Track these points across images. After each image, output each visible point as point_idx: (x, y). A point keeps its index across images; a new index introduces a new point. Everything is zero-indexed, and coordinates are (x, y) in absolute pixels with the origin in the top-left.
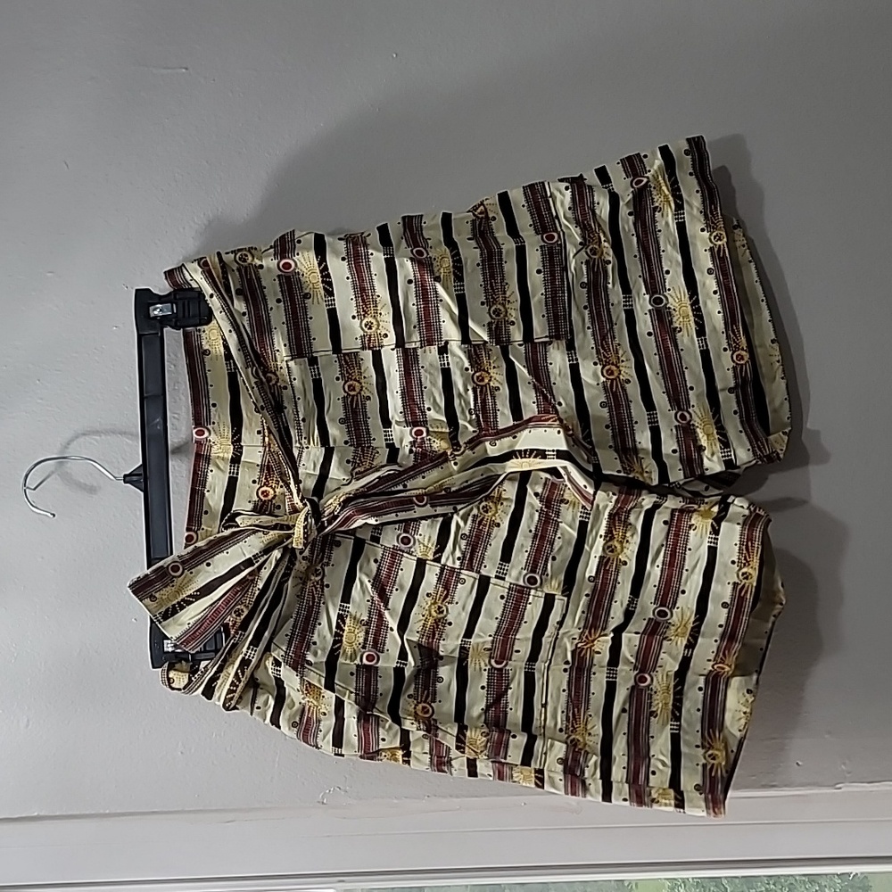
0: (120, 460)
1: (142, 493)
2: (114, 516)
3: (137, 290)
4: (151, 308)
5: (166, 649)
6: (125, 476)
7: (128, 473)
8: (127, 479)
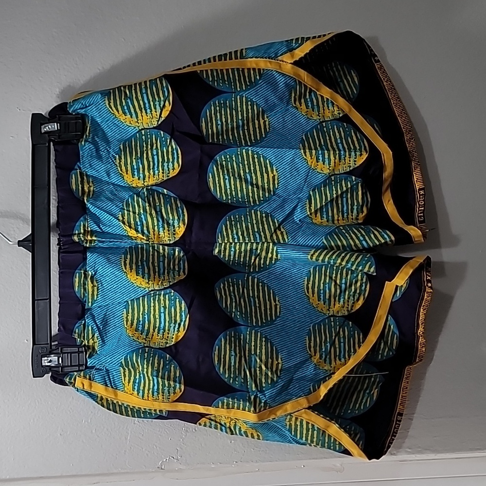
0: (15, 229)
1: (31, 253)
2: (12, 268)
3: (33, 114)
4: (43, 127)
5: (43, 364)
6: (19, 241)
7: (21, 239)
8: (20, 243)
